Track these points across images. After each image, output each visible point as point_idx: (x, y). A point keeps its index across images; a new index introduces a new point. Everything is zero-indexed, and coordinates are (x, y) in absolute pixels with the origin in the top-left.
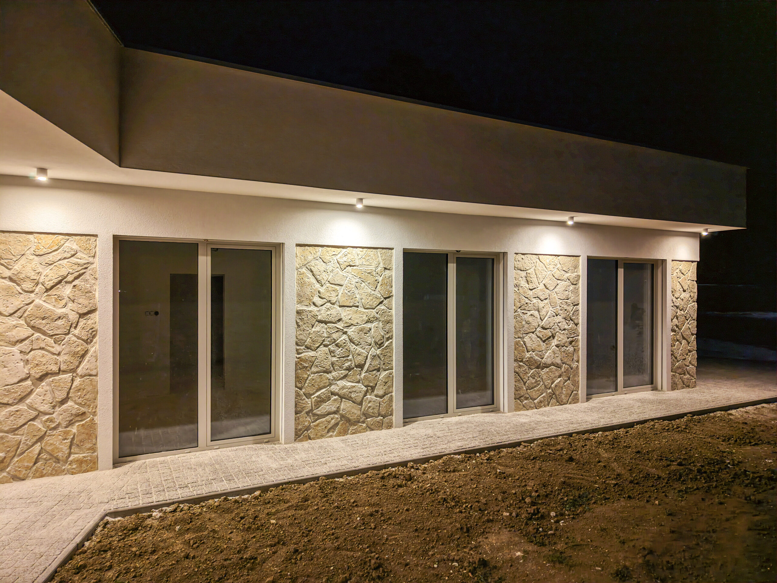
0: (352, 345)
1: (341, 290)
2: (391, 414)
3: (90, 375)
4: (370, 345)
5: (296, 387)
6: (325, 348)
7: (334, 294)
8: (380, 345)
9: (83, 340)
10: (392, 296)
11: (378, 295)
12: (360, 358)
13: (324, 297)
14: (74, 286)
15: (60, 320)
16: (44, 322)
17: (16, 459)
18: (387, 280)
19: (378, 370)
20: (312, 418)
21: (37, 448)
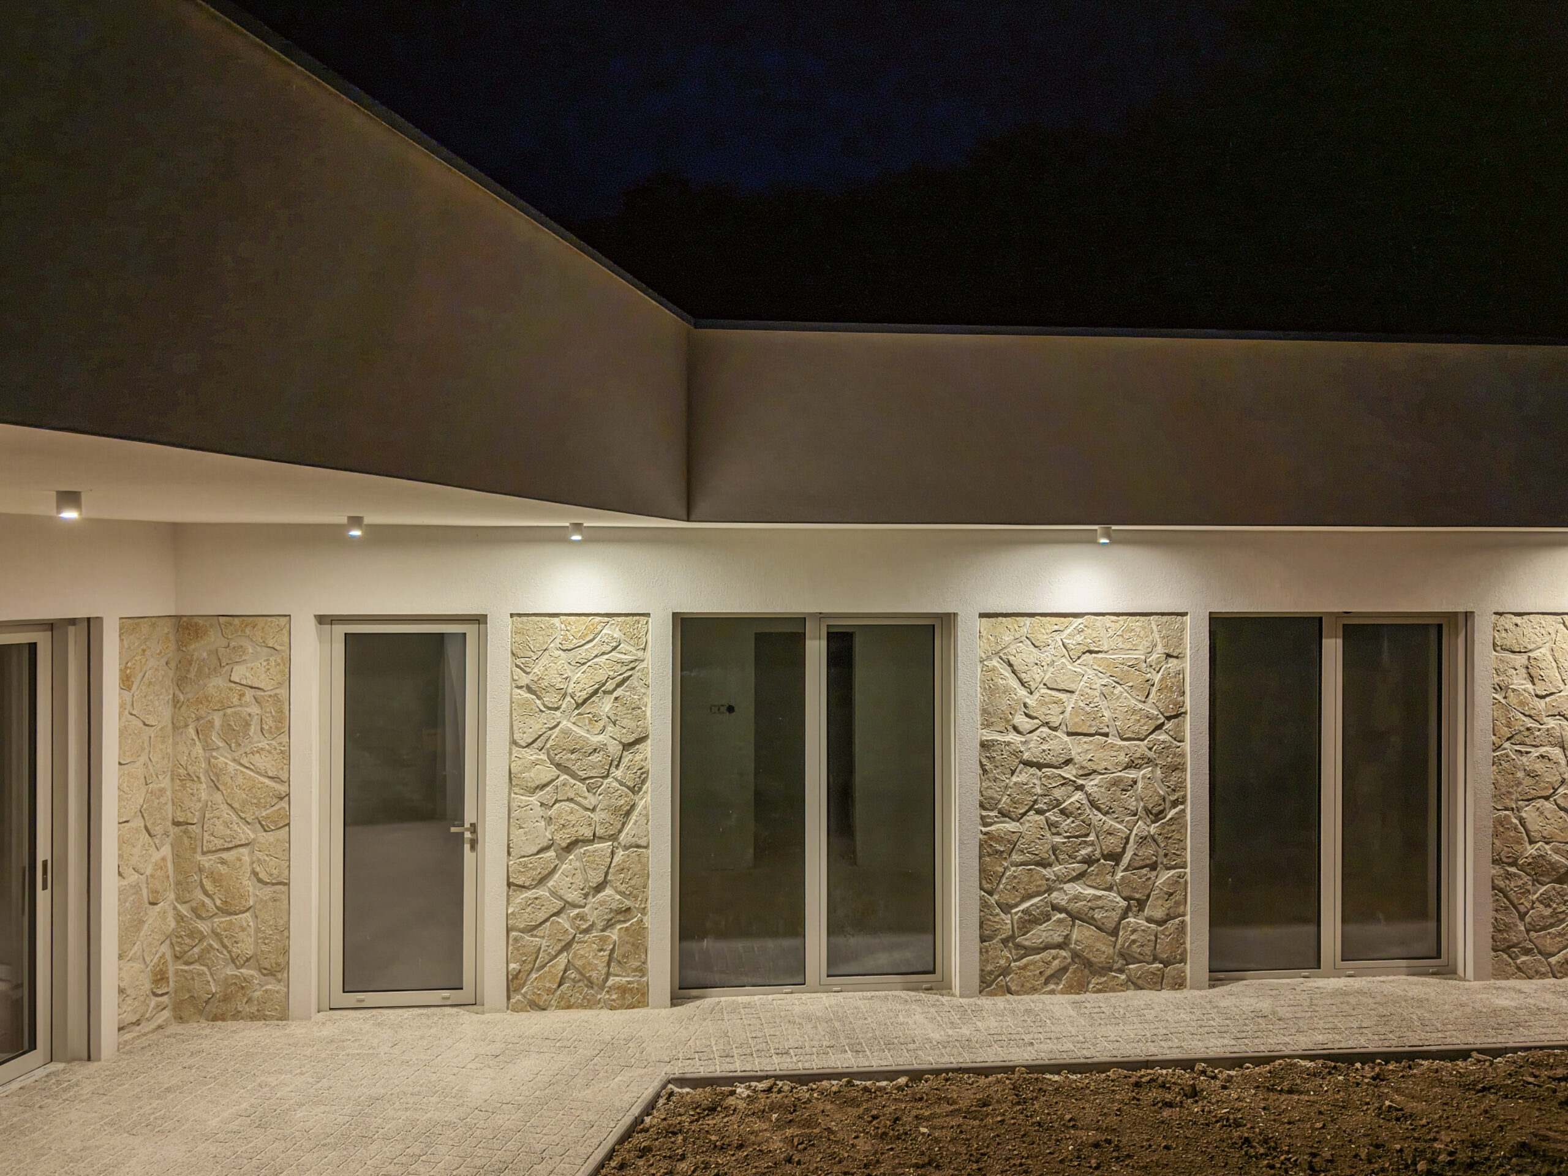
0: (1096, 812)
1: (1070, 702)
2: (1183, 960)
3: (638, 846)
4: (1135, 815)
5: (982, 888)
6: (1037, 817)
7: (1055, 709)
8: (1158, 816)
9: (628, 787)
10: (1185, 713)
11: (1151, 711)
12: (1112, 840)
13: (1035, 714)
14: (616, 699)
15: (596, 755)
16: (573, 757)
17: (534, 976)
18: (1173, 680)
19: (1153, 867)
20: (1013, 952)
21: (562, 960)
